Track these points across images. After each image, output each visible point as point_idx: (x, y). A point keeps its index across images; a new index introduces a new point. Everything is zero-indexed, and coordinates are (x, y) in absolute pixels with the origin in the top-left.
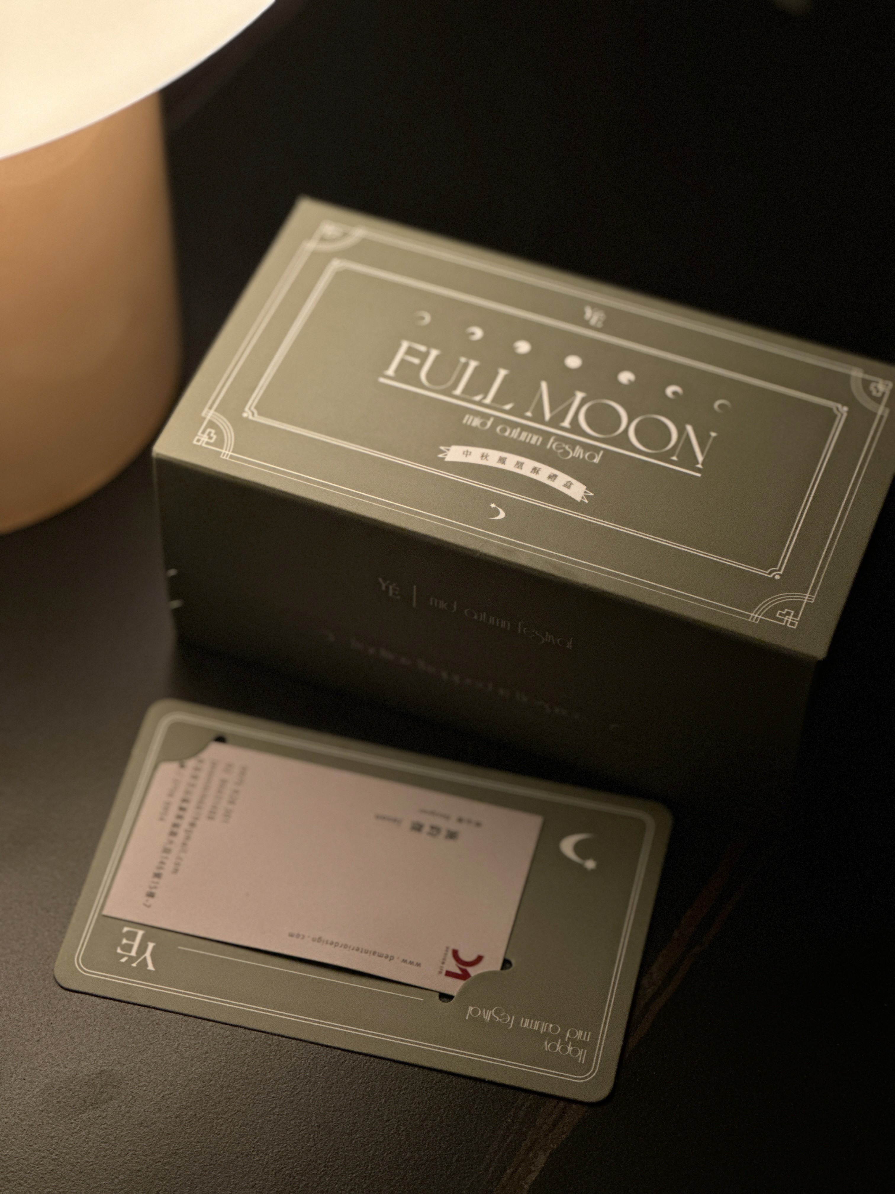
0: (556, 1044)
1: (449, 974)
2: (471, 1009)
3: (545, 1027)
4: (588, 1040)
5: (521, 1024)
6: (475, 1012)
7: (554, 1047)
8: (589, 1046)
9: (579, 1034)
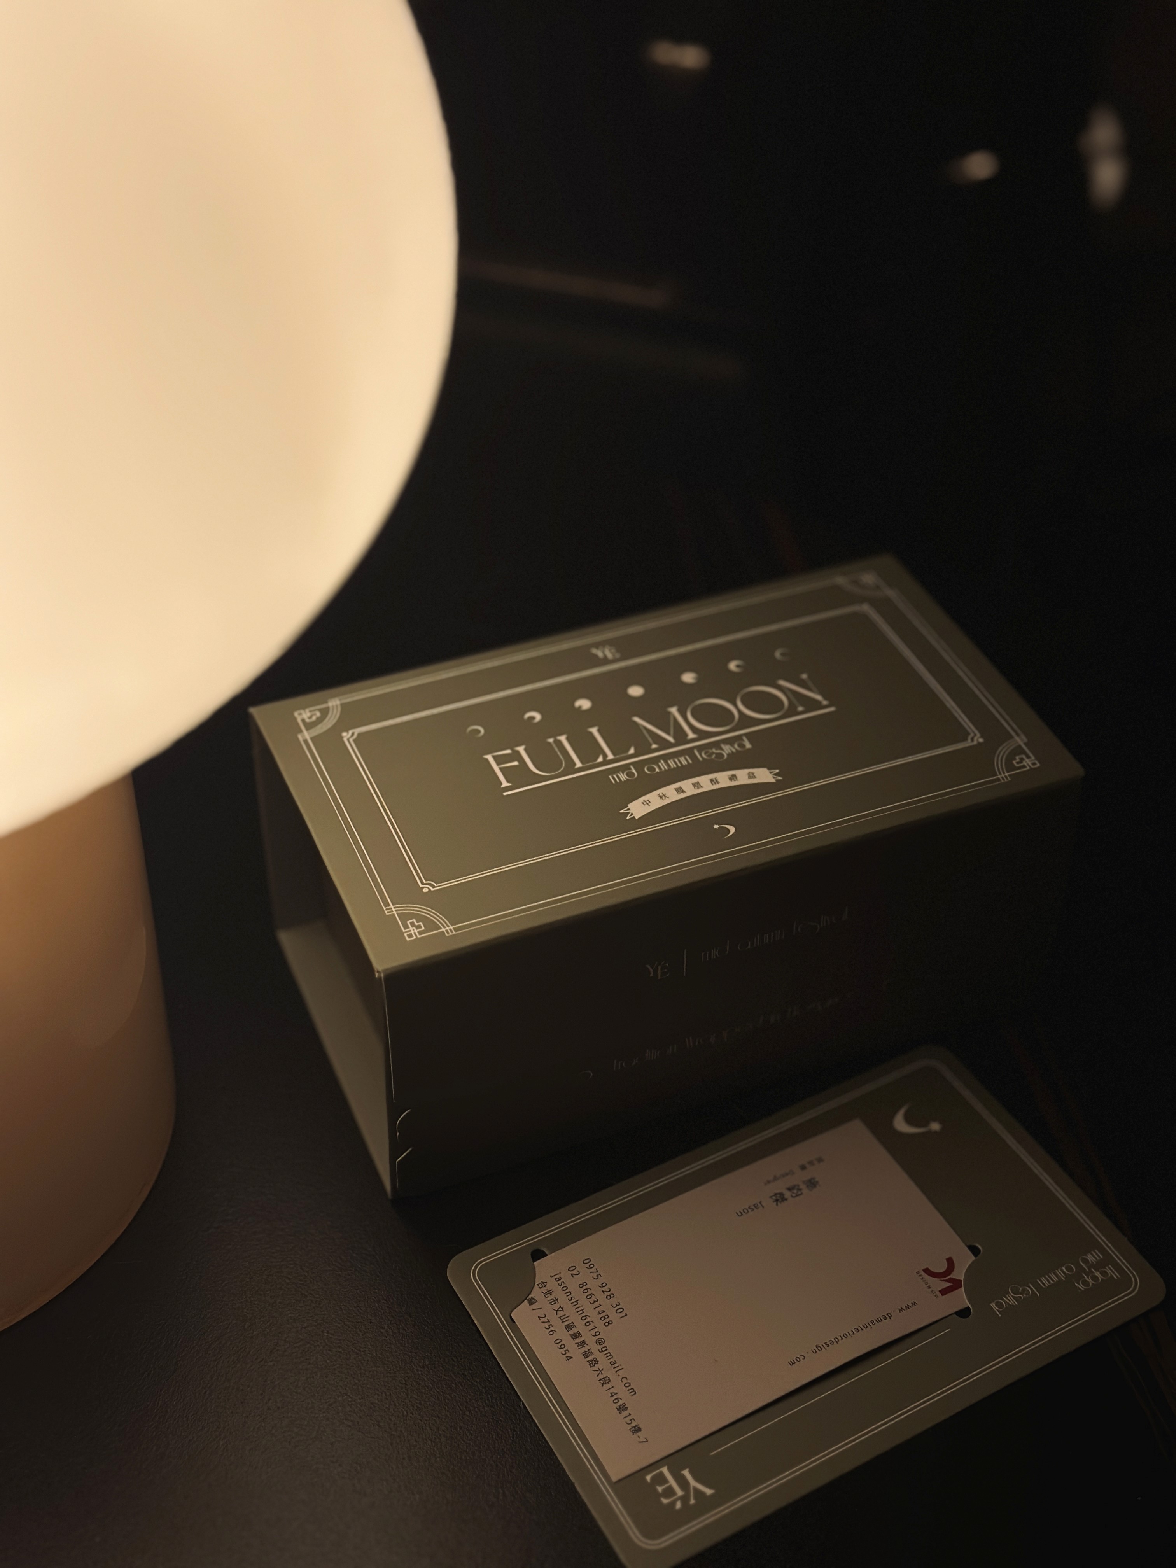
0: (1083, 1279)
1: (944, 1292)
2: (993, 1305)
3: (1061, 1273)
4: (1101, 1257)
5: (1043, 1286)
6: (999, 1305)
7: (1085, 1283)
8: (1107, 1260)
9: (1090, 1257)
